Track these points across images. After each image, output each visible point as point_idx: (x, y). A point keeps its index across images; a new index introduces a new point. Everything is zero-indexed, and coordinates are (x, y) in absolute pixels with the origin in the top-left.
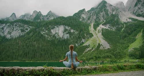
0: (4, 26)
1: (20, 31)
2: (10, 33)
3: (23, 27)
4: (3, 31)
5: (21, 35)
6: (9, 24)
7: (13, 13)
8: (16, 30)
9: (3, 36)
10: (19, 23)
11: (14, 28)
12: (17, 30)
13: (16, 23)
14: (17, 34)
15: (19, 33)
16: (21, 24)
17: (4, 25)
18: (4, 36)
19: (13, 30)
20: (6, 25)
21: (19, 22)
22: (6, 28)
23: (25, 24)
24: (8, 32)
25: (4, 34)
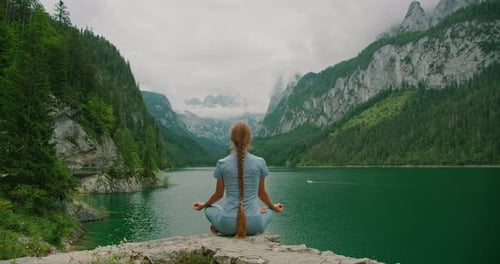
0: (411, 52)
1: (478, 52)
2: (438, 68)
3: (487, 33)
4: (411, 67)
5: (487, 65)
6: (426, 39)
7: (412, 5)
8: (458, 55)
9: (415, 84)
10: (467, 24)
11: (448, 48)
12: (462, 50)
13: (450, 26)
14: (469, 66)
15: (476, 59)
16: (473, 23)
17: (409, 47)
18: (420, 84)
19: (446, 55)
20: (414, 45)
21: (463, 20)
22: (418, 55)
23: (493, 20)
24: (431, 66)
25: (416, 77)
